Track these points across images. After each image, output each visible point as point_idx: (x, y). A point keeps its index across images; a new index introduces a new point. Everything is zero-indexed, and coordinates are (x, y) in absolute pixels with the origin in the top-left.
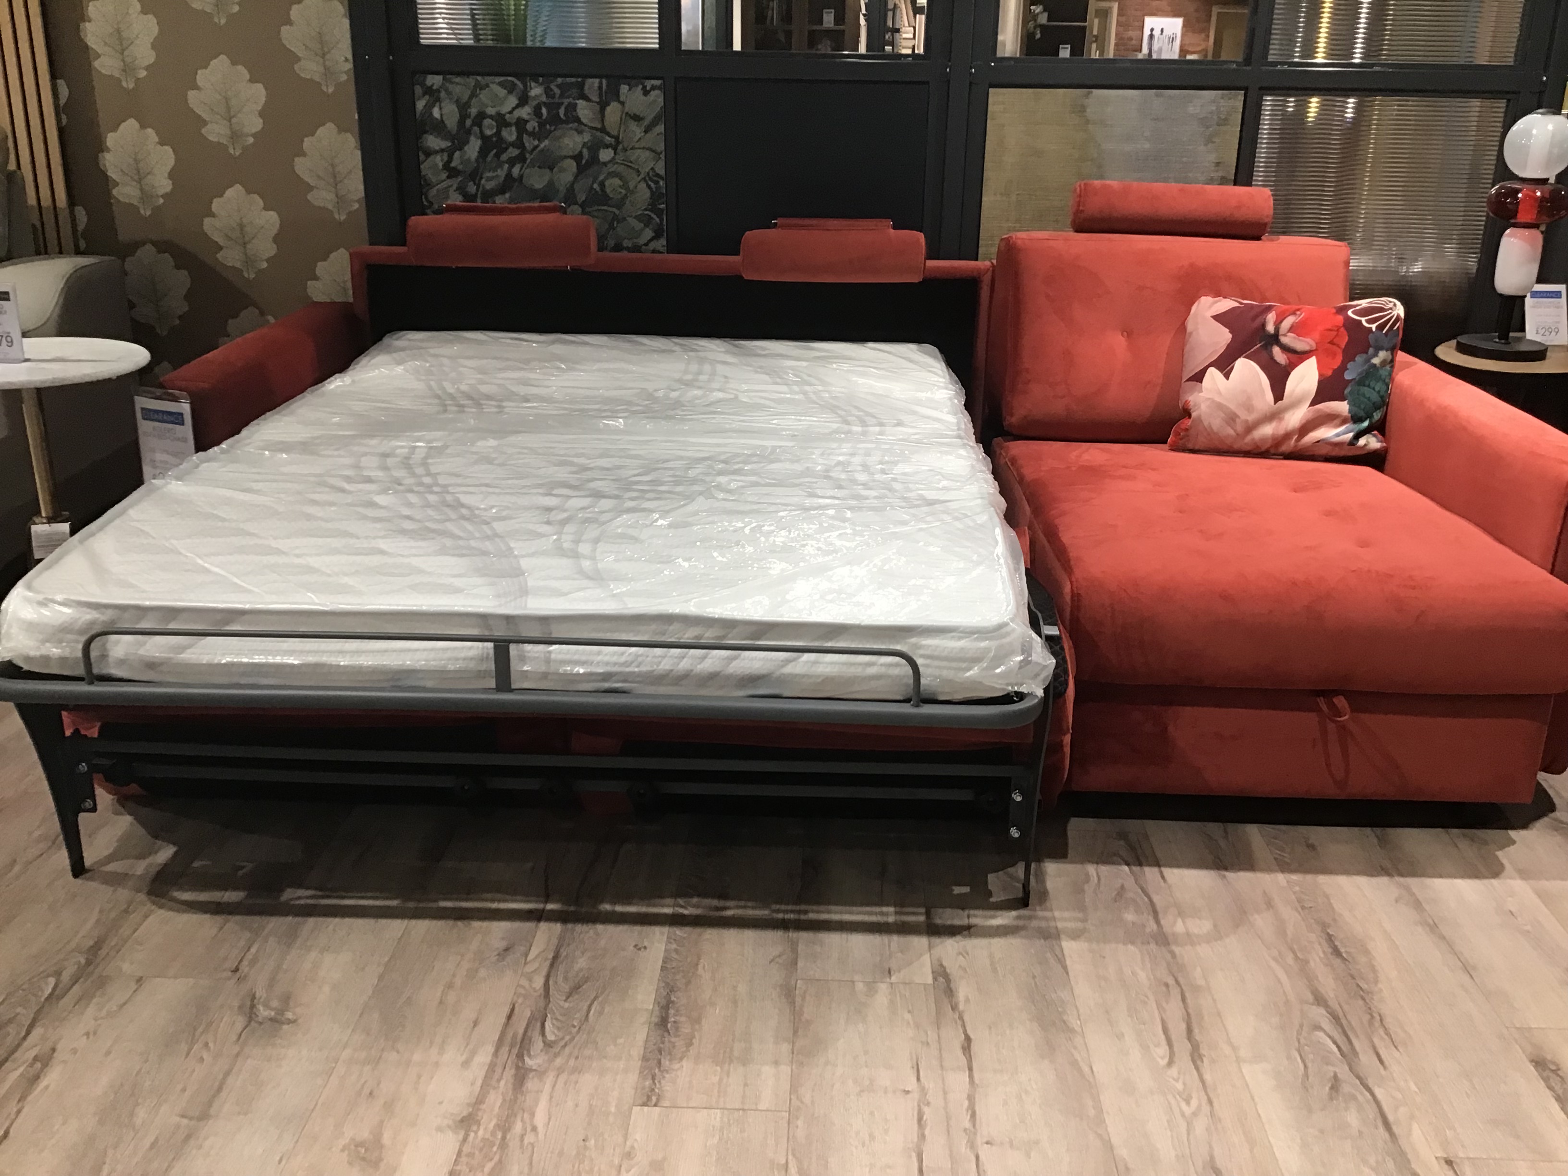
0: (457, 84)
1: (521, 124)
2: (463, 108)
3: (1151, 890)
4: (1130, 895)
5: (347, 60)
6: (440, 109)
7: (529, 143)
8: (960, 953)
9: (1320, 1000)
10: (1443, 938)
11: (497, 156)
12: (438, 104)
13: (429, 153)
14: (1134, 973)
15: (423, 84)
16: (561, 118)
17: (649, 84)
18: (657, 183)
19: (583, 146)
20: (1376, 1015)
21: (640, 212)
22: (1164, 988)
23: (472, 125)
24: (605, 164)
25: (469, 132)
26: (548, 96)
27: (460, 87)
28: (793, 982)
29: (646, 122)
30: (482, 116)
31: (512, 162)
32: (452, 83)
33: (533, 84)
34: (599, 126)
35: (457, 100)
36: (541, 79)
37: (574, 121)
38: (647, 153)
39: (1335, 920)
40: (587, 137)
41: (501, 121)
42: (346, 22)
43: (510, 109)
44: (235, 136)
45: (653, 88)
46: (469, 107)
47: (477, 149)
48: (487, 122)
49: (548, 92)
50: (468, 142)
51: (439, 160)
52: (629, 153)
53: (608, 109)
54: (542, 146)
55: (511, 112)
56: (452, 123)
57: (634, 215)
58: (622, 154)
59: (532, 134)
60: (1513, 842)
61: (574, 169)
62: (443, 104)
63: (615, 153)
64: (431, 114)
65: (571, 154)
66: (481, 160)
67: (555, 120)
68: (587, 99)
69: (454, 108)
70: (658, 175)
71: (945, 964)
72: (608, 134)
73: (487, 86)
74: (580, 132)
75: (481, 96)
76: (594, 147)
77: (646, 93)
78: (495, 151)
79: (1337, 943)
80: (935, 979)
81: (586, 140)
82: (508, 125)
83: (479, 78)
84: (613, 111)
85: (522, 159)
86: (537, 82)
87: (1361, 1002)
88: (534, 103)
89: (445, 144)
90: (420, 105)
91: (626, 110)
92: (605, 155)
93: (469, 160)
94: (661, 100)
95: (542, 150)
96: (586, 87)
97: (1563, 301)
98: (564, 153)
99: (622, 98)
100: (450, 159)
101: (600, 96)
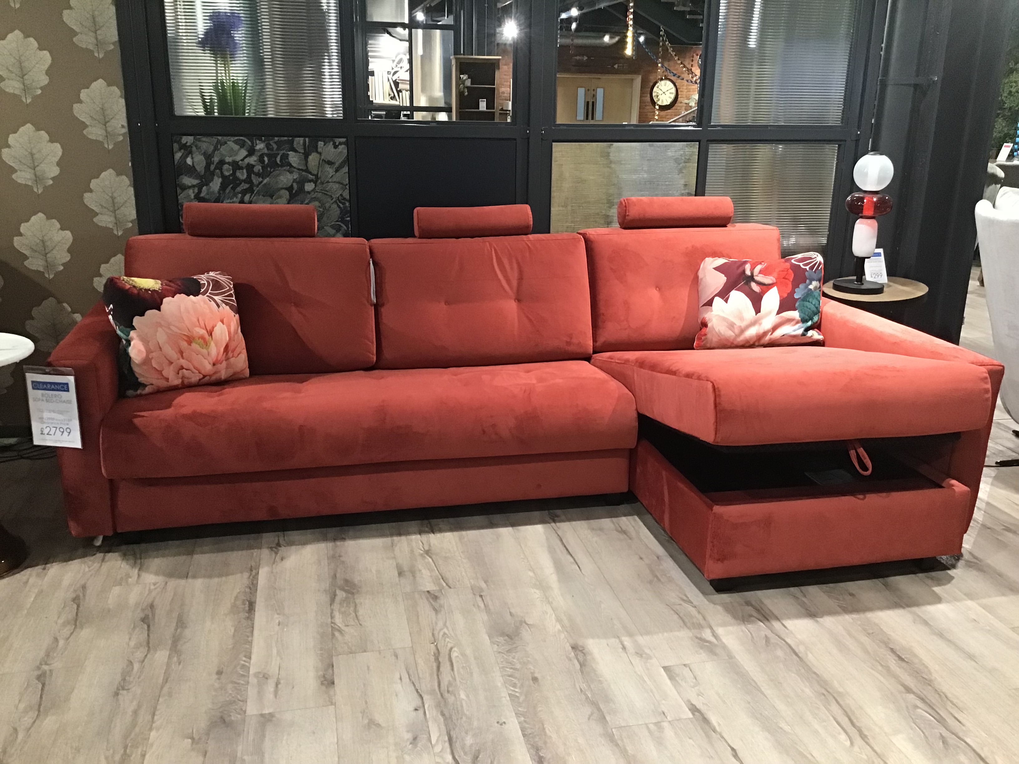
0: (205, 142)
1: (250, 167)
2: (208, 157)
3: (783, 636)
4: (773, 640)
5: (123, 126)
6: (192, 158)
7: (255, 180)
8: (698, 695)
9: (908, 690)
10: (949, 641)
11: (234, 188)
12: (190, 156)
13: (184, 188)
14: (802, 691)
15: (179, 142)
16: (277, 164)
17: (338, 141)
18: (344, 204)
19: (293, 182)
20: (942, 694)
21: (333, 223)
22: (823, 697)
23: (215, 169)
24: (309, 193)
25: (213, 174)
26: (268, 149)
27: (207, 144)
28: (610, 731)
29: (337, 165)
30: (222, 163)
31: (244, 192)
32: (200, 141)
33: (258, 142)
34: (304, 168)
35: (204, 153)
36: (263, 138)
37: (287, 166)
38: (337, 185)
39: (889, 639)
40: (296, 176)
41: (236, 166)
42: (122, 102)
43: (242, 158)
44: (38, 179)
45: (340, 144)
46: (213, 157)
47: (219, 185)
48: (226, 167)
49: (268, 146)
50: (212, 180)
51: (191, 193)
52: (324, 185)
53: (310, 158)
54: (265, 181)
55: (242, 160)
56: (200, 169)
57: (329, 225)
58: (320, 186)
59: (258, 175)
60: (952, 578)
61: (288, 197)
62: (194, 156)
63: (316, 186)
64: (185, 162)
65: (284, 186)
66: (221, 192)
67: (273, 165)
68: (296, 151)
69: (202, 158)
70: (344, 199)
71: (694, 703)
72: (310, 173)
73: (226, 143)
74: (291, 172)
75: (221, 149)
76: (301, 182)
77: (336, 147)
78: (231, 186)
79: (898, 653)
80: (693, 714)
81: (295, 178)
82: (241, 168)
83: (220, 138)
84: (313, 158)
85: (250, 190)
86: (261, 140)
87: (930, 688)
88: (259, 154)
89: (195, 182)
90: (178, 156)
91: (322, 157)
92: (309, 187)
93: (213, 193)
94: (345, 151)
95: (265, 184)
96: (295, 143)
97: (882, 258)
98: (280, 186)
99: (319, 150)
100: (200, 191)
101: (305, 149)
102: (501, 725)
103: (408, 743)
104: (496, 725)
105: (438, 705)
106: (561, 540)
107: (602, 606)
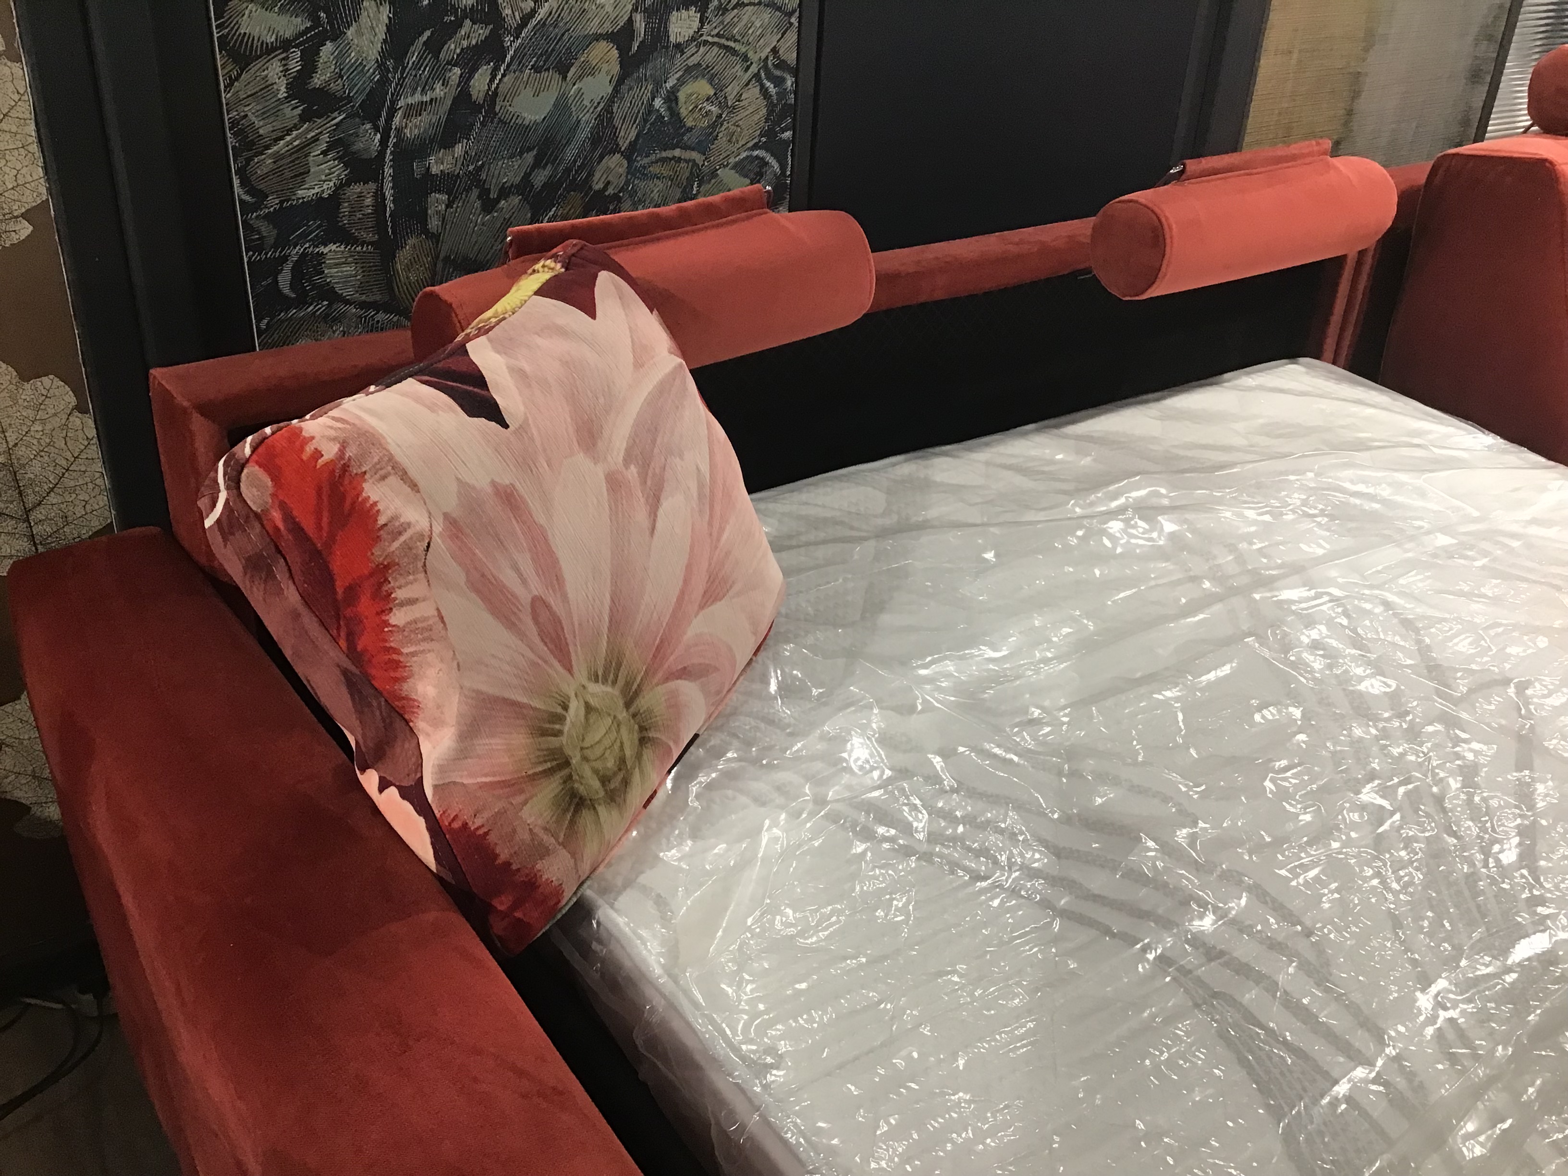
11: (434, 47)
13: (246, 54)
18: (778, 82)
19: (635, 9)
21: (744, 155)
24: (680, 47)
31: (470, 61)
38: (766, 14)
47: (381, 33)
51: (276, 73)
52: (728, 18)
57: (732, 160)
58: (716, 21)
61: (616, 69)
63: (702, 22)
65: (607, 27)
66: (390, 62)
70: (782, 65)
76: (659, 9)
78: (424, 34)
85: (494, 50)
89: (285, 24)
92: (681, 25)
93: (359, 68)
95: (543, 24)
98: (593, 27)
100: (310, 65)
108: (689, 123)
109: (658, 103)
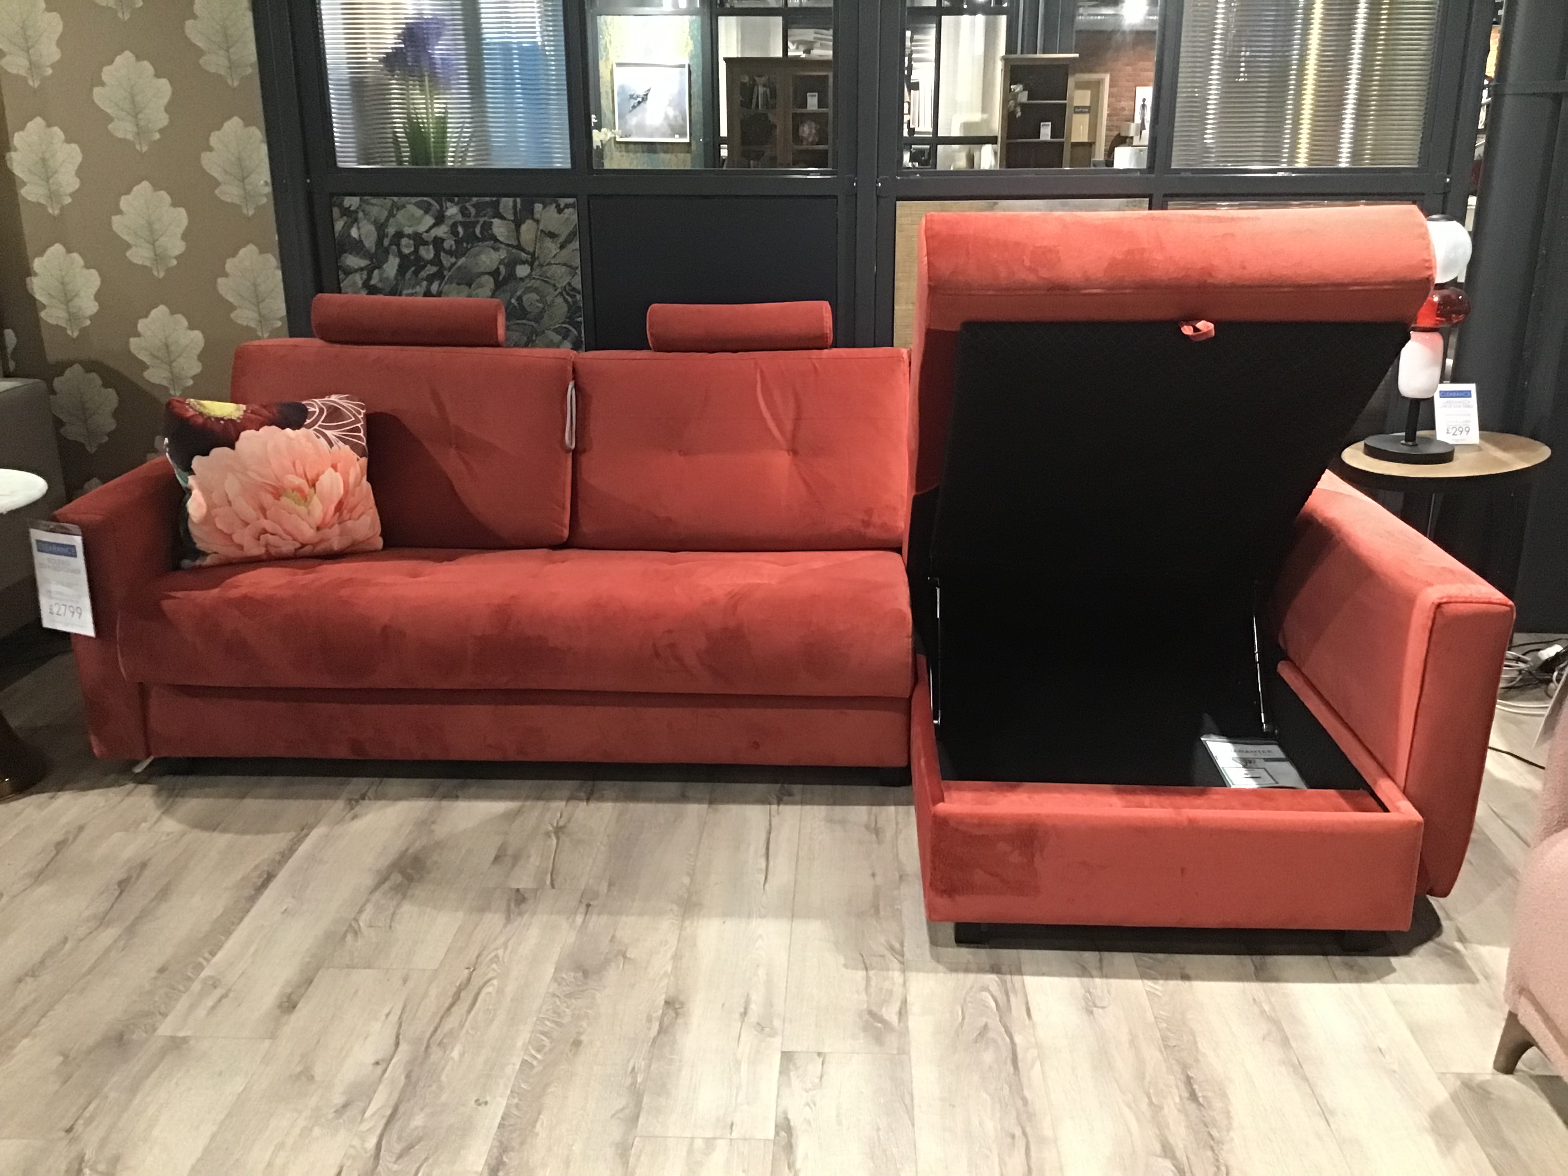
0: (375, 205)
1: (438, 242)
2: (381, 228)
3: (1014, 1030)
4: (991, 1034)
5: (266, 183)
6: (359, 229)
7: (447, 261)
8: (808, 1104)
9: (1167, 1151)
10: (1306, 1079)
11: (416, 273)
12: (355, 225)
13: (348, 272)
14: (981, 1124)
15: (340, 206)
16: (478, 238)
17: (563, 201)
18: (573, 296)
19: (500, 263)
20: (1223, 1168)
21: (557, 326)
22: (1009, 1140)
23: (391, 244)
24: (522, 279)
25: (387, 252)
26: (463, 215)
27: (378, 207)
28: (630, 1141)
29: (562, 239)
30: (399, 235)
31: (430, 279)
32: (368, 204)
33: (449, 204)
34: (515, 243)
35: (375, 221)
36: (456, 199)
37: (491, 239)
38: (564, 269)
39: (1197, 1060)
40: (503, 254)
41: (418, 240)
42: (264, 148)
43: (427, 228)
44: (159, 258)
45: (567, 206)
46: (387, 227)
47: (396, 267)
48: (404, 241)
49: (464, 211)
50: (386, 260)
51: (358, 279)
52: (545, 268)
53: (524, 227)
54: (459, 263)
55: (427, 231)
56: (370, 243)
57: (552, 327)
58: (538, 270)
59: (450, 253)
60: (1393, 970)
61: (492, 286)
62: (360, 225)
63: (532, 269)
64: (349, 235)
65: (488, 270)
66: (399, 278)
67: (471, 238)
68: (502, 218)
69: (372, 228)
70: (574, 289)
71: (790, 1116)
72: (523, 250)
73: (404, 206)
74: (496, 249)
75: (398, 216)
76: (511, 264)
77: (560, 211)
78: (413, 268)
79: (1195, 1087)
80: (777, 1133)
81: (502, 257)
82: (426, 243)
83: (395, 199)
84: (528, 229)
85: (439, 276)
86: (452, 201)
87: (1209, 1153)
88: (451, 222)
89: (363, 263)
90: (339, 225)
91: (541, 227)
92: (522, 271)
93: (387, 279)
94: (575, 217)
95: (460, 267)
96: (501, 206)
97: (1473, 400)
98: (482, 270)
99: (537, 216)
100: (370, 277)
101: (515, 214)
102: (480, 1105)
103: (333, 1110)
104: (472, 1103)
105: (411, 1062)
106: (769, 833)
107: (760, 942)
108: (529, 310)
109: (513, 301)
